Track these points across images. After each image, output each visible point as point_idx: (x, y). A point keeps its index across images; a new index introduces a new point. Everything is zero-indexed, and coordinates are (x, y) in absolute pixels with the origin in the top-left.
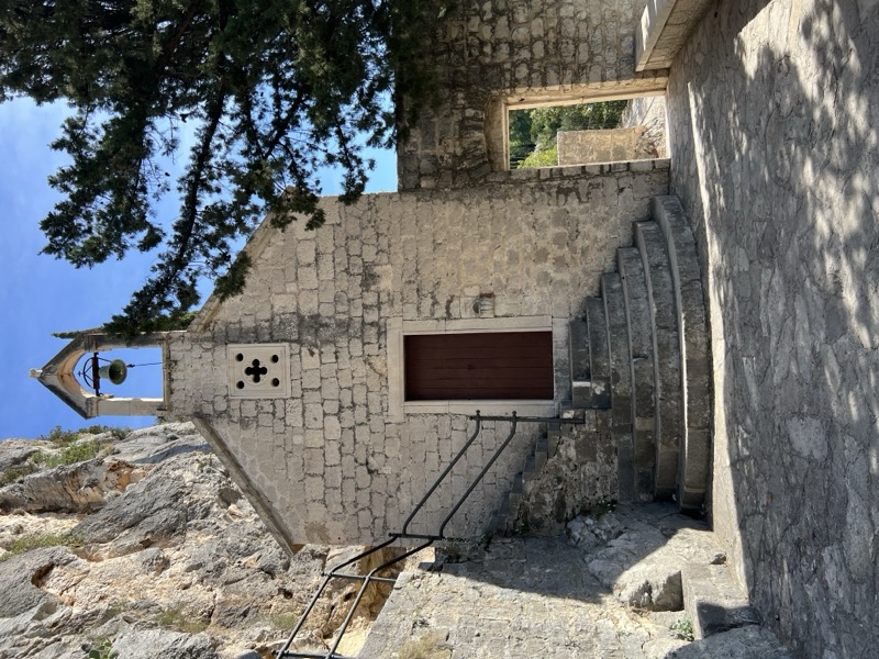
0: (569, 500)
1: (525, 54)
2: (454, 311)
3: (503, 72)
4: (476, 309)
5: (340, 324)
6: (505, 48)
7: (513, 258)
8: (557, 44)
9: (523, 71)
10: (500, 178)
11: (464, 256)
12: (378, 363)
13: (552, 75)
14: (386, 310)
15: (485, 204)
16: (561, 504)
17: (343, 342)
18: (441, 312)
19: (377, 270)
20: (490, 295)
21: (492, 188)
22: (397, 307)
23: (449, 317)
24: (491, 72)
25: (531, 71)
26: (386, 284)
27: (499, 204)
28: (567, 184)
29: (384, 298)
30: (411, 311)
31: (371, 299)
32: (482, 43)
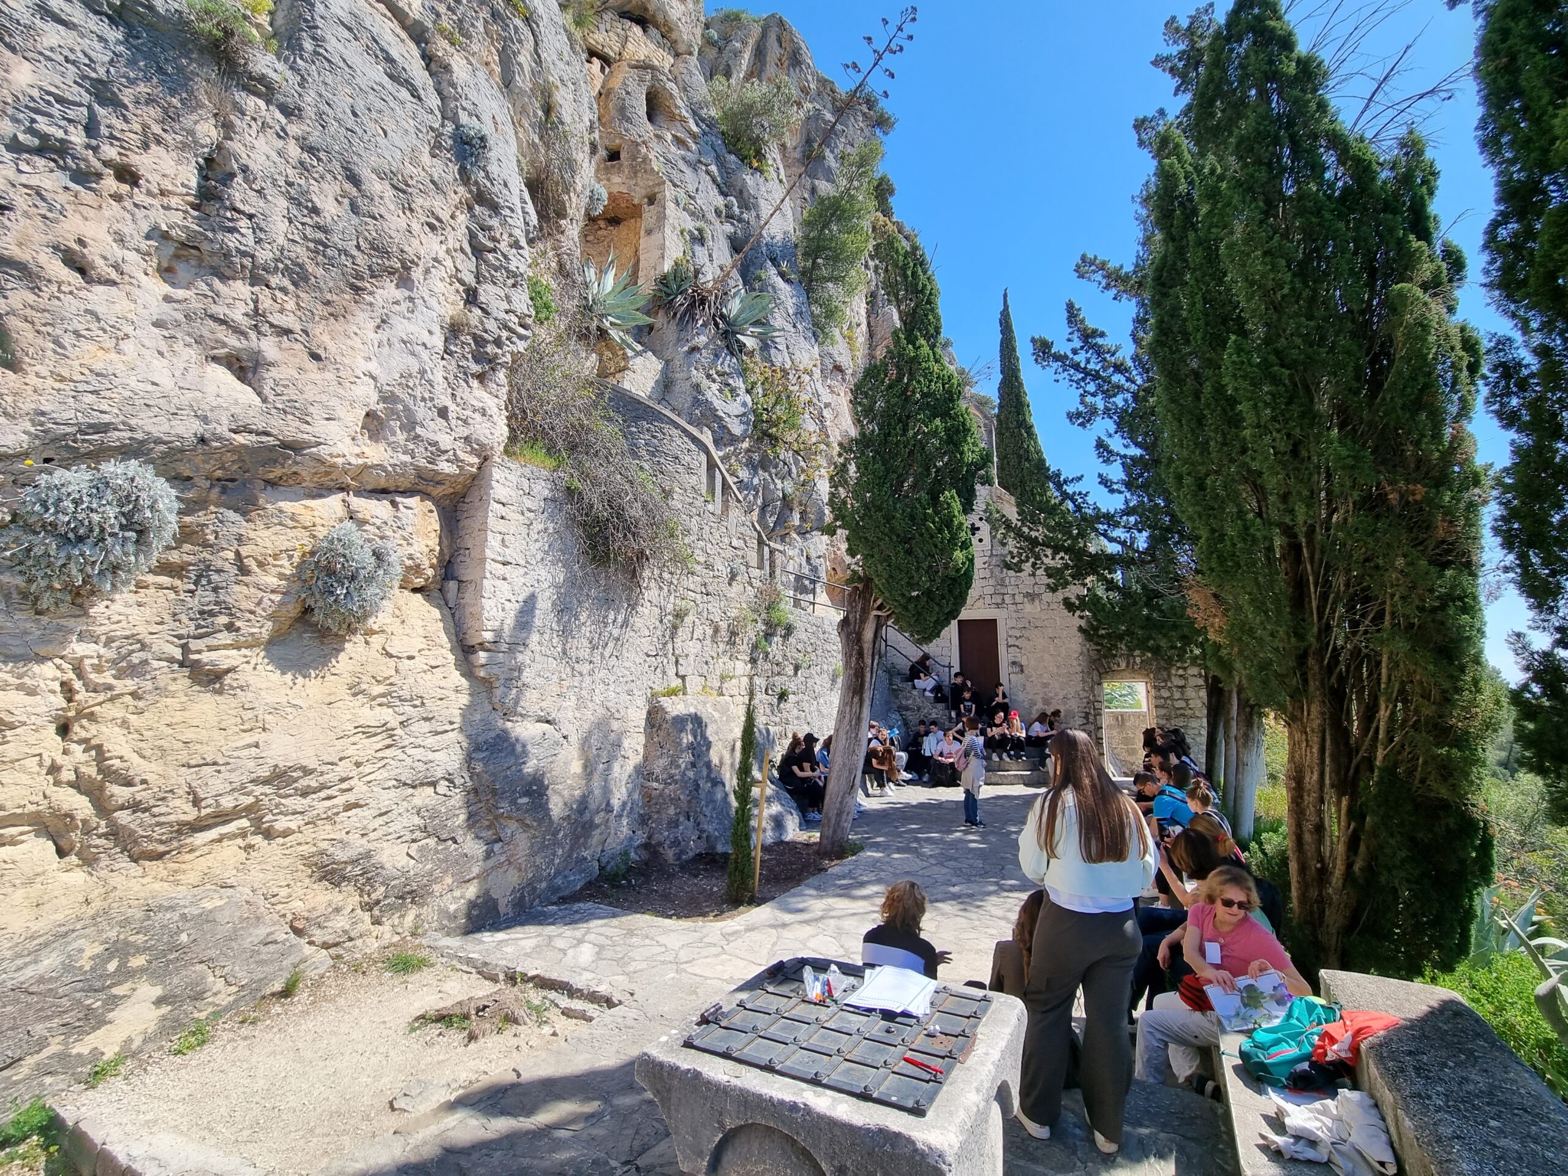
0: (909, 713)
1: (1177, 695)
2: (1011, 650)
3: (1165, 681)
4: (1014, 663)
5: (1002, 579)
6: (1181, 683)
7: (1046, 685)
8: (1183, 715)
9: (1165, 693)
10: (1096, 678)
11: (1046, 656)
12: (980, 603)
13: (1163, 711)
14: (1012, 608)
15: (1079, 669)
16: (907, 709)
17: (992, 582)
18: (1011, 641)
19: (1037, 602)
20: (1022, 671)
21: (1089, 673)
22: (1014, 615)
23: (1009, 646)
24: (1165, 674)
25: (1166, 699)
26: (1028, 608)
27: (1079, 677)
28: (1091, 718)
29: (1020, 607)
30: (1012, 623)
31: (1019, 598)
32: (1185, 669)
